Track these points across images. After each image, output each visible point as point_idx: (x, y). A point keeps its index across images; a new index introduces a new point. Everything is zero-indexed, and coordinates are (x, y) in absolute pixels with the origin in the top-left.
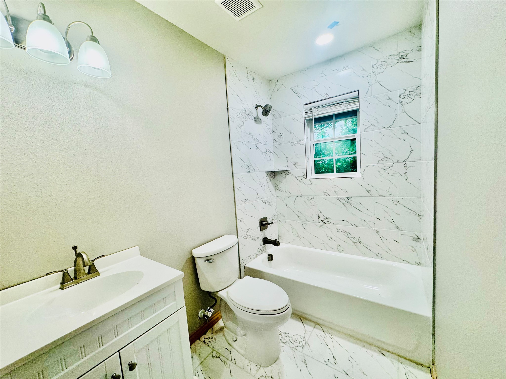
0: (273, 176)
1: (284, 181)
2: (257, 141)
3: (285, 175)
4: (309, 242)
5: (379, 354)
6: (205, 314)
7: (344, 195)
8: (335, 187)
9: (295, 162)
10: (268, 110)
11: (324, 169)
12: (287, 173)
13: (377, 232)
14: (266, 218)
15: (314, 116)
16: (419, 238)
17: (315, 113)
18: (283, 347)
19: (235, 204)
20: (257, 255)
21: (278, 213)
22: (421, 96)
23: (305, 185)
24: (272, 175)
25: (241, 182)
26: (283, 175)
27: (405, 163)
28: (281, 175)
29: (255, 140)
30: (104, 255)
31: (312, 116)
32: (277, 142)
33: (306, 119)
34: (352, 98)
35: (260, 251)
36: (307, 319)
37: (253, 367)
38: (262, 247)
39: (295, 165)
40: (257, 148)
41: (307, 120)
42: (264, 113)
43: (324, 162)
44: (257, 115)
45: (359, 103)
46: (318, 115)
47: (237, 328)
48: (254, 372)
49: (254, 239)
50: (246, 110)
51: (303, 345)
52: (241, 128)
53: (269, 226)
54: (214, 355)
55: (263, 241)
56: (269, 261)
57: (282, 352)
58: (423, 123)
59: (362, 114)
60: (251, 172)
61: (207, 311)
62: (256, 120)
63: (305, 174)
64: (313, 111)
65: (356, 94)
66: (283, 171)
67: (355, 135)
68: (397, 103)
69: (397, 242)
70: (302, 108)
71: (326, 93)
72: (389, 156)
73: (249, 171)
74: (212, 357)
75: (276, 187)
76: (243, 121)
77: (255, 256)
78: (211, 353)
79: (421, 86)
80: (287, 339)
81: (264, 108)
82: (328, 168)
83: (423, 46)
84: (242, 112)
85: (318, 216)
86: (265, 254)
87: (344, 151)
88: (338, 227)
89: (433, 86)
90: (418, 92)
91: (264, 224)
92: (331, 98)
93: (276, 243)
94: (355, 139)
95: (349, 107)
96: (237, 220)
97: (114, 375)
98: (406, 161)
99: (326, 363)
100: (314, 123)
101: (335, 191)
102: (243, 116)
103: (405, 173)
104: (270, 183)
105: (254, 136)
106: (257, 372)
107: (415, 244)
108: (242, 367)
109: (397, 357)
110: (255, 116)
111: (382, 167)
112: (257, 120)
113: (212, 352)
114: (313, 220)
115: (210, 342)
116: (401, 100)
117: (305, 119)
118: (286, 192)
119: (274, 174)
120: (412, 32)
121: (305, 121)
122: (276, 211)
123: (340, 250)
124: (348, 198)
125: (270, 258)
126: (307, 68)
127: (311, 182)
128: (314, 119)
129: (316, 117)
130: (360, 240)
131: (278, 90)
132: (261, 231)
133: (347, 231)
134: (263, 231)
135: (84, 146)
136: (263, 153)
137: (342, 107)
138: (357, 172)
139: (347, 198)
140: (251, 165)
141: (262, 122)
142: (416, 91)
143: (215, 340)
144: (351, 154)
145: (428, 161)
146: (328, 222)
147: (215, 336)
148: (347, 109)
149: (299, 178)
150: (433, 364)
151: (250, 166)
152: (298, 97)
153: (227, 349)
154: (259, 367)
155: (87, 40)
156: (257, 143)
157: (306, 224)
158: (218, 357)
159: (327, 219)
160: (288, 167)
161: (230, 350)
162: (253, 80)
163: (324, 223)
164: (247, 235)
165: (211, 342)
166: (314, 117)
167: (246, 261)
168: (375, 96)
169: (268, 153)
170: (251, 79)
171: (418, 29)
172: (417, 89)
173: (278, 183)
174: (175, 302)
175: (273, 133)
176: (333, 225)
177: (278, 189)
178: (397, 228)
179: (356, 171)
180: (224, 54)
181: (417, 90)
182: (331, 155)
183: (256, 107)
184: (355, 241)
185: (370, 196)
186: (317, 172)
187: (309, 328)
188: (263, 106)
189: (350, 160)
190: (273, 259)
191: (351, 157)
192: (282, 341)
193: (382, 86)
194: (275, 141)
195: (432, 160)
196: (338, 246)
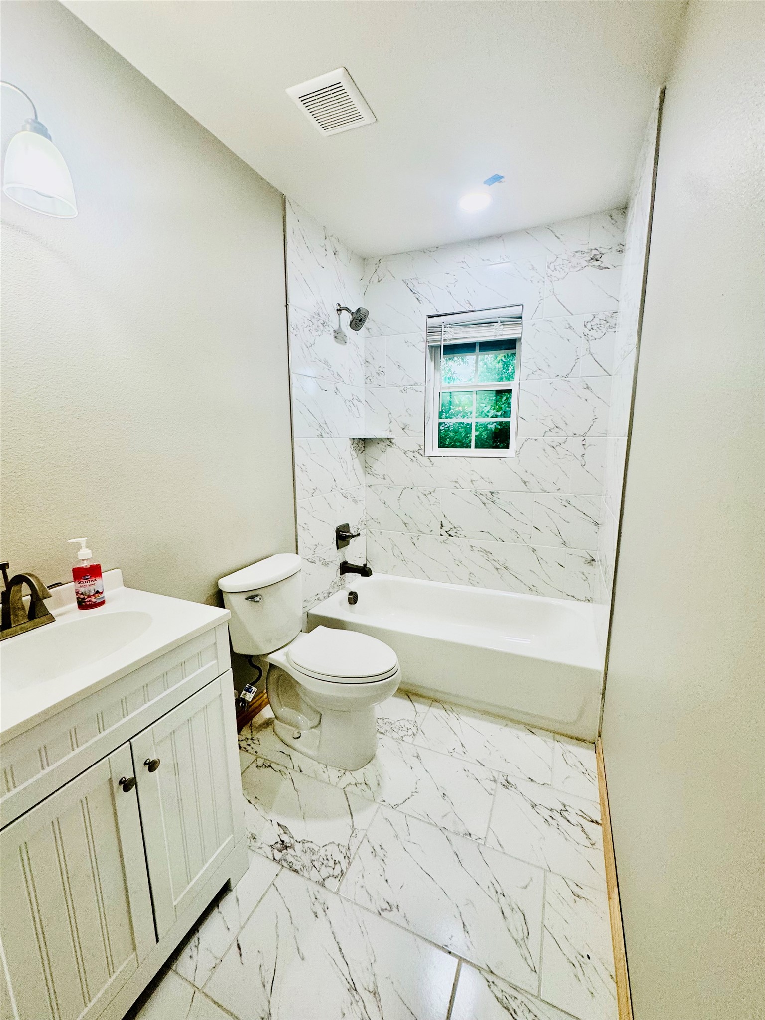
0: (363, 448)
1: (383, 457)
2: (338, 377)
3: (385, 447)
4: (422, 569)
5: (526, 733)
6: (241, 696)
7: (485, 488)
8: (472, 472)
9: (404, 424)
10: (361, 319)
11: (448, 440)
12: (388, 442)
13: (534, 550)
14: (347, 526)
15: (444, 340)
16: (593, 560)
17: (446, 336)
18: (381, 740)
19: (295, 497)
20: (329, 593)
21: (368, 518)
22: (616, 330)
23: (421, 466)
24: (360, 444)
25: (307, 454)
26: (381, 446)
27: (583, 438)
28: (378, 446)
29: (334, 375)
30: (61, 583)
31: (440, 341)
32: (373, 383)
33: (429, 344)
34: (511, 316)
35: (335, 586)
36: (419, 695)
37: (333, 773)
38: (338, 578)
39: (403, 429)
40: (336, 391)
41: (431, 347)
42: (354, 322)
43: (448, 427)
44: (340, 326)
45: (521, 328)
46: (451, 339)
47: (300, 717)
48: (334, 780)
49: (326, 564)
50: (321, 314)
51: (413, 733)
52: (310, 348)
53: (351, 541)
54: (260, 765)
55: (340, 569)
56: (350, 603)
57: (380, 746)
58: (615, 375)
59: (524, 348)
60: (324, 436)
61: (244, 692)
62: (336, 335)
63: (423, 447)
64: (443, 332)
65: (517, 311)
66: (381, 440)
67: (510, 384)
68: (581, 337)
69: (562, 566)
70: (422, 323)
71: (468, 301)
72: (561, 425)
73: (322, 436)
74: (257, 767)
75: (367, 468)
76: (314, 336)
77: (326, 595)
78: (253, 762)
79: (617, 312)
80: (387, 727)
81: (354, 315)
82: (455, 439)
83: (626, 245)
84: (313, 317)
85: (440, 523)
86: (345, 591)
87: (483, 410)
88: (473, 542)
89: (636, 321)
90: (612, 321)
91: (343, 537)
92: (475, 311)
93: (365, 571)
94: (509, 392)
95: (504, 333)
96: (298, 527)
97: (124, 779)
98: (587, 436)
99: (451, 754)
100: (443, 354)
101: (472, 481)
102: (314, 326)
103: (583, 455)
104: (357, 459)
105: (332, 367)
106: (340, 780)
107: (587, 569)
108: (313, 775)
109: (552, 734)
110: (336, 327)
111: (550, 443)
112: (338, 335)
113: (256, 759)
114: (431, 531)
115: (249, 745)
116: (587, 331)
117: (427, 344)
118: (384, 479)
119: (364, 443)
120: (613, 218)
121: (427, 346)
122: (365, 514)
123: (475, 583)
124: (492, 493)
125: (353, 598)
126: (437, 247)
127: (431, 461)
128: (444, 346)
129: (448, 343)
130: (506, 565)
131: (379, 281)
132: (338, 548)
133: (487, 550)
134: (342, 549)
135: (11, 358)
136: (347, 402)
137: (493, 330)
138: (509, 448)
139: (490, 494)
140: (324, 423)
141: (348, 341)
142: (609, 320)
143: (259, 741)
144: (496, 416)
145: (619, 438)
146: (456, 534)
147: (256, 735)
148: (501, 335)
149: (411, 455)
150: (600, 736)
151: (324, 426)
152: (417, 301)
153: (283, 752)
154: (343, 771)
155: (24, 129)
156: (338, 381)
157: (419, 538)
158: (267, 766)
159: (455, 528)
160: (391, 431)
161: (288, 753)
162: (335, 254)
163: (450, 536)
164: (314, 556)
165: (252, 745)
166: (444, 343)
167: (310, 603)
168: (548, 319)
169: (355, 402)
170: (330, 252)
171: (622, 214)
172: (611, 317)
173: (370, 461)
174: (216, 661)
175: (365, 363)
176: (465, 539)
177: (370, 472)
178: (564, 543)
179: (507, 447)
180: (283, 193)
181: (611, 319)
182: (461, 415)
183: (338, 310)
184: (498, 567)
185: (528, 490)
186: (442, 445)
187: (421, 708)
188: (354, 310)
189: (495, 426)
190: (357, 600)
191: (496, 422)
192: (379, 730)
193: (561, 303)
194: (368, 381)
195: (624, 436)
196: (471, 575)
